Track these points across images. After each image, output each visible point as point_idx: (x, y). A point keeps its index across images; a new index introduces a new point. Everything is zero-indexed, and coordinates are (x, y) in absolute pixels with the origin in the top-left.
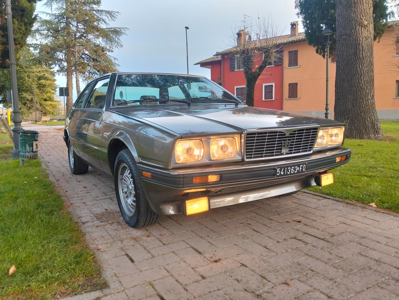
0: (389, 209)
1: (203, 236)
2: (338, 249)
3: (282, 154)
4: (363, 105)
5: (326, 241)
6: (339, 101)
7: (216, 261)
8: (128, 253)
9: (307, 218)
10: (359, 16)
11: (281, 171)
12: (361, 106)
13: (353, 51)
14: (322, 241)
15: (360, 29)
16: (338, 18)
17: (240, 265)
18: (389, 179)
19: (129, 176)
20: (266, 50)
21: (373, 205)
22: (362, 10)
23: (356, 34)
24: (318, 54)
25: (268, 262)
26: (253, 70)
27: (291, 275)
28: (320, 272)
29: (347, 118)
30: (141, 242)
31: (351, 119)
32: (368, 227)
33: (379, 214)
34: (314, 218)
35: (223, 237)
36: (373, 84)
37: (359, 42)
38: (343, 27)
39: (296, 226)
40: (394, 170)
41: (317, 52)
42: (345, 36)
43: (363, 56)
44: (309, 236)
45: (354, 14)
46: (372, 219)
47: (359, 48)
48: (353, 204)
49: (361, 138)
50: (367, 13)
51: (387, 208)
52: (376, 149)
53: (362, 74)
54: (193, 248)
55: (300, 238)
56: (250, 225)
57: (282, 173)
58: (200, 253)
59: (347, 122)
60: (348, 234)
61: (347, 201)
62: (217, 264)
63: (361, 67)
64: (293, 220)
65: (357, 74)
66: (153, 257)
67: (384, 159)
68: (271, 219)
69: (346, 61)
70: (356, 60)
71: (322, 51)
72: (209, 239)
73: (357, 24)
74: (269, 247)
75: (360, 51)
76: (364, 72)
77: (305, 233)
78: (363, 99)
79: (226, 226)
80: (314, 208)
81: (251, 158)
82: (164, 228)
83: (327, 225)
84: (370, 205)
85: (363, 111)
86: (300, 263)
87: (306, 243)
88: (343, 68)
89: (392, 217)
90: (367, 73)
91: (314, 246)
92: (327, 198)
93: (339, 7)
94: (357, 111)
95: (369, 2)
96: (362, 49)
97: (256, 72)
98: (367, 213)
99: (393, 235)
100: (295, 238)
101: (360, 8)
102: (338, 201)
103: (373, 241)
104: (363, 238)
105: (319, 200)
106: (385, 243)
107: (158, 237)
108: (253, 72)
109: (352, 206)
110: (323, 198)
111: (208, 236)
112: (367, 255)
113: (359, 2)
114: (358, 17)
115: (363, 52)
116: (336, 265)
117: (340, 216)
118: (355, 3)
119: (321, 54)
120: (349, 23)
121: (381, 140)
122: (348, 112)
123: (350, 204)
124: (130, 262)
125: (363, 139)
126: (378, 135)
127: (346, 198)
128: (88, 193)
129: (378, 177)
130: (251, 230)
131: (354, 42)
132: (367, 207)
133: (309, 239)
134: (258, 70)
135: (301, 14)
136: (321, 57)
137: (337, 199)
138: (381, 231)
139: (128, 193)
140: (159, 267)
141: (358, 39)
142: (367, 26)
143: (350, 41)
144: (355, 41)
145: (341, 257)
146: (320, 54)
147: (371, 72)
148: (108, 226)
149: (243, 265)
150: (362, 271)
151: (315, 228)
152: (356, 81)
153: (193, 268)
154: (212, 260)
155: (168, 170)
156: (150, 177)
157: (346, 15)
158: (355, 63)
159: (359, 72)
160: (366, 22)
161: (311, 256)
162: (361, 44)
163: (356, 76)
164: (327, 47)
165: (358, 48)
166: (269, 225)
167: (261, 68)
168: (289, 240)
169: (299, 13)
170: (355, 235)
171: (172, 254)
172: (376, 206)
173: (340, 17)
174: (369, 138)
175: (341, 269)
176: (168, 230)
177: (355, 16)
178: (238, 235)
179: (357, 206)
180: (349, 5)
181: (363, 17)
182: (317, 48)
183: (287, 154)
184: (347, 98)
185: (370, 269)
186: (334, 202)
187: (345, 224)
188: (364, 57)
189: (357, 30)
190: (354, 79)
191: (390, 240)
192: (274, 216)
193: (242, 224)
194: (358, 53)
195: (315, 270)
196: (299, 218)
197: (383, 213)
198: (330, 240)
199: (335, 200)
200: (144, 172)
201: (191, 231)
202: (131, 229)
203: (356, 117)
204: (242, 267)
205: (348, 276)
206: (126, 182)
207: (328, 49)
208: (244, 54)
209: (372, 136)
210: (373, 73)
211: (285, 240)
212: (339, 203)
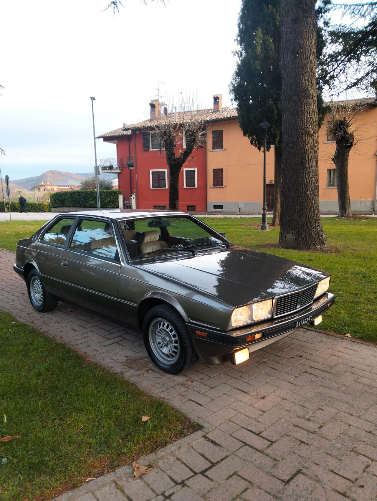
0: (361, 338)
1: (237, 377)
2: (340, 379)
3: (297, 309)
4: (309, 216)
5: (329, 373)
6: (285, 211)
7: (263, 398)
8: (190, 398)
9: (305, 352)
10: (305, 124)
11: (298, 323)
12: (307, 216)
13: (300, 160)
14: (327, 373)
15: (307, 137)
16: (285, 124)
17: (281, 399)
18: (351, 305)
19: (167, 330)
20: (191, 133)
21: (348, 335)
22: (308, 118)
23: (302, 142)
24: (252, 146)
25: (299, 395)
26: (177, 156)
27: (320, 402)
28: (337, 398)
29: (293, 228)
30: (191, 387)
31: (298, 230)
32: (352, 357)
33: (355, 344)
34: (310, 352)
35: (253, 377)
36: (318, 194)
37: (305, 151)
38: (290, 134)
39: (301, 361)
40: (351, 293)
41: (252, 143)
42: (291, 144)
43: (309, 165)
44: (316, 370)
45: (301, 122)
46: (352, 349)
47: (306, 158)
48: (332, 336)
49: (308, 249)
50: (313, 122)
51: (360, 338)
52: (327, 265)
53: (308, 184)
54: (237, 389)
55: (310, 372)
56: (265, 363)
57: (299, 325)
58: (246, 392)
59: (294, 233)
60: (340, 364)
61: (327, 332)
62: (265, 400)
63: (307, 177)
64: (296, 355)
65: (303, 183)
66: (213, 400)
67: (338, 279)
68: (278, 356)
69: (292, 170)
70: (302, 170)
71: (256, 142)
72: (242, 379)
73: (304, 133)
74: (292, 382)
75: (306, 161)
76: (310, 182)
77: (311, 367)
78: (309, 210)
79: (248, 366)
80: (305, 341)
81: (278, 315)
82: (198, 372)
83: (323, 358)
84: (346, 336)
85: (309, 222)
86: (321, 393)
87: (317, 376)
88: (290, 177)
89: (365, 346)
90: (312, 183)
91: (323, 378)
92: (310, 330)
93: (286, 113)
94: (304, 221)
95: (315, 111)
96: (309, 159)
97: (181, 158)
98: (345, 343)
99: (371, 363)
100: (306, 372)
101: (306, 116)
102: (320, 333)
103: (360, 369)
104: (352, 367)
105: (305, 332)
106: (368, 371)
107: (200, 381)
108: (176, 158)
109: (333, 338)
110: (307, 330)
111: (241, 377)
112: (361, 381)
113: (305, 110)
114: (304, 126)
115: (309, 161)
116: (345, 392)
117: (328, 348)
118: (302, 111)
119: (257, 146)
120: (295, 131)
121: (326, 251)
122: (294, 222)
123: (331, 335)
124: (199, 406)
125: (309, 250)
126: (323, 246)
127: (325, 329)
128: (86, 337)
129: (341, 302)
130: (270, 368)
131: (301, 152)
132: (344, 338)
133: (317, 372)
134: (182, 157)
135: (235, 100)
136: (256, 149)
137: (319, 330)
138: (362, 360)
139: (162, 343)
140: (225, 408)
141: (304, 149)
142: (313, 136)
143: (297, 149)
144: (302, 150)
145: (345, 385)
146: (255, 145)
147: (316, 182)
148: (146, 375)
149: (283, 399)
150: (362, 394)
151: (316, 362)
152: (303, 190)
153: (250, 406)
154: (259, 397)
155: (226, 332)
156: (206, 336)
157: (293, 122)
158: (301, 173)
159: (306, 182)
160: (312, 131)
161: (325, 386)
162: (307, 154)
163: (302, 186)
164: (265, 142)
165: (304, 157)
166: (281, 362)
167: (187, 153)
168: (303, 374)
169: (234, 100)
170: (346, 365)
171: (225, 395)
172: (350, 336)
173: (287, 124)
174: (315, 249)
175: (349, 394)
176: (203, 374)
177: (302, 124)
178: (262, 373)
179: (336, 337)
180: (296, 112)
181: (309, 126)
182: (252, 139)
183: (299, 308)
184: (294, 208)
185: (367, 392)
186: (317, 334)
187: (335, 356)
188: (310, 167)
189: (304, 139)
190: (301, 188)
191: (371, 368)
192: (279, 352)
193: (258, 362)
194: (304, 163)
195: (333, 397)
196: (298, 353)
197: (358, 343)
198: (332, 372)
199: (318, 332)
200: (197, 332)
201: (223, 373)
202: (171, 376)
203: (302, 227)
204: (284, 400)
205: (355, 400)
206: (160, 334)
207: (266, 143)
208: (165, 135)
209: (318, 247)
210: (318, 183)
211: (300, 375)
212: (321, 335)
